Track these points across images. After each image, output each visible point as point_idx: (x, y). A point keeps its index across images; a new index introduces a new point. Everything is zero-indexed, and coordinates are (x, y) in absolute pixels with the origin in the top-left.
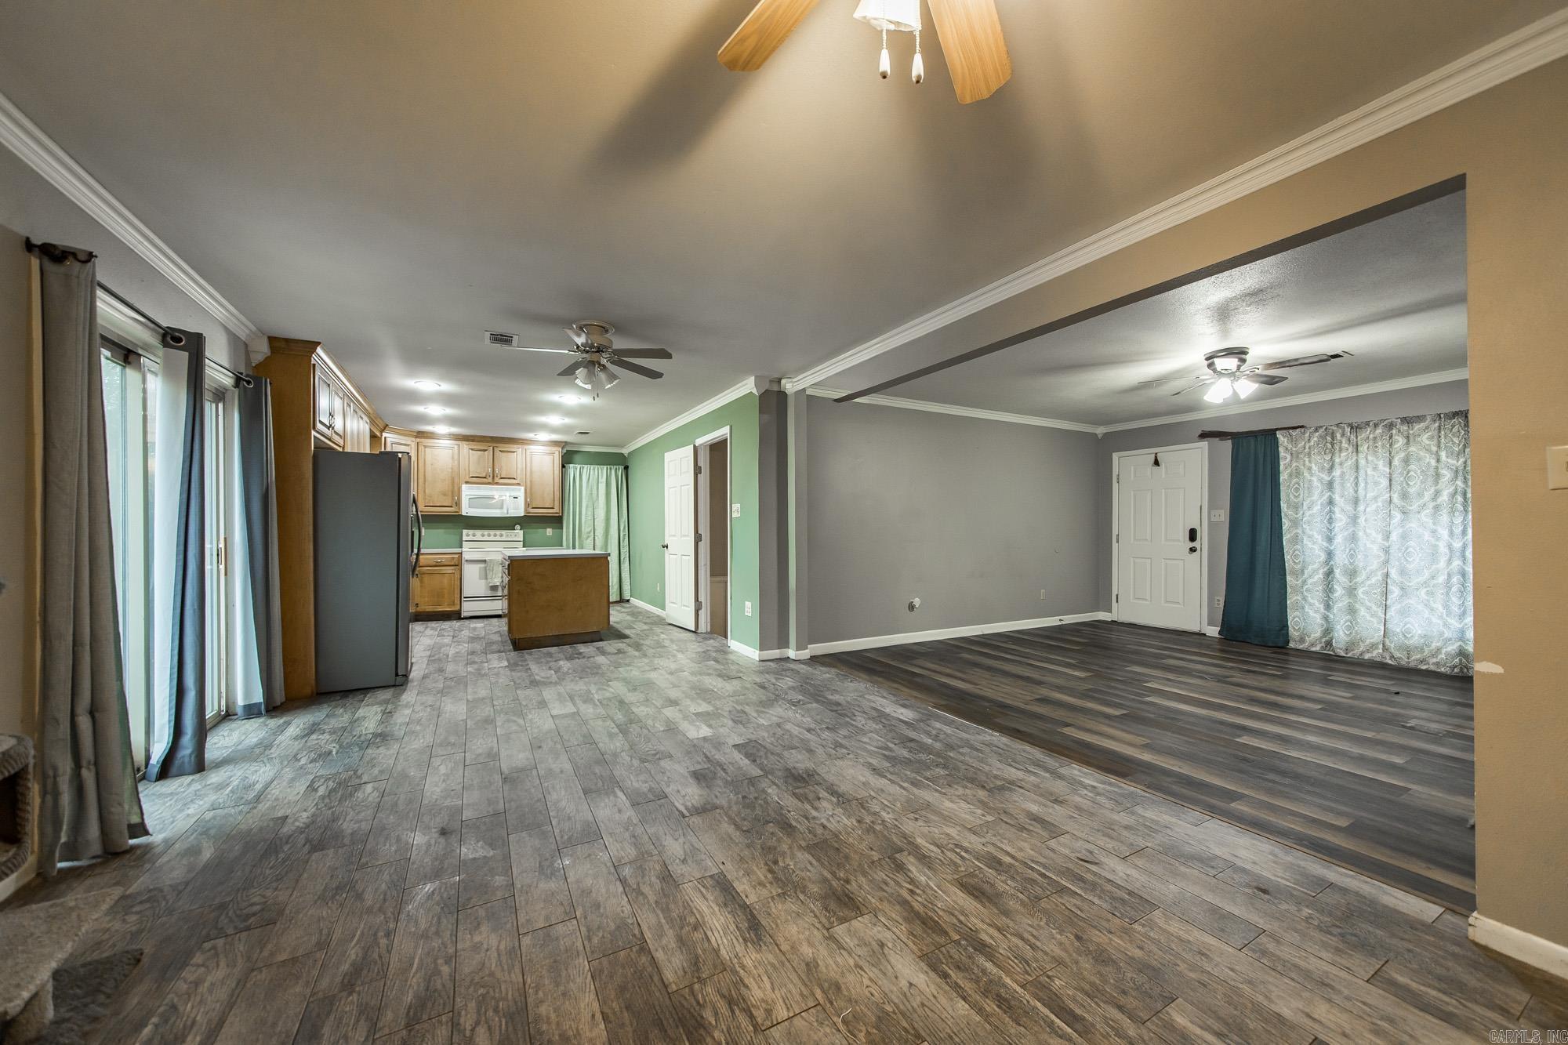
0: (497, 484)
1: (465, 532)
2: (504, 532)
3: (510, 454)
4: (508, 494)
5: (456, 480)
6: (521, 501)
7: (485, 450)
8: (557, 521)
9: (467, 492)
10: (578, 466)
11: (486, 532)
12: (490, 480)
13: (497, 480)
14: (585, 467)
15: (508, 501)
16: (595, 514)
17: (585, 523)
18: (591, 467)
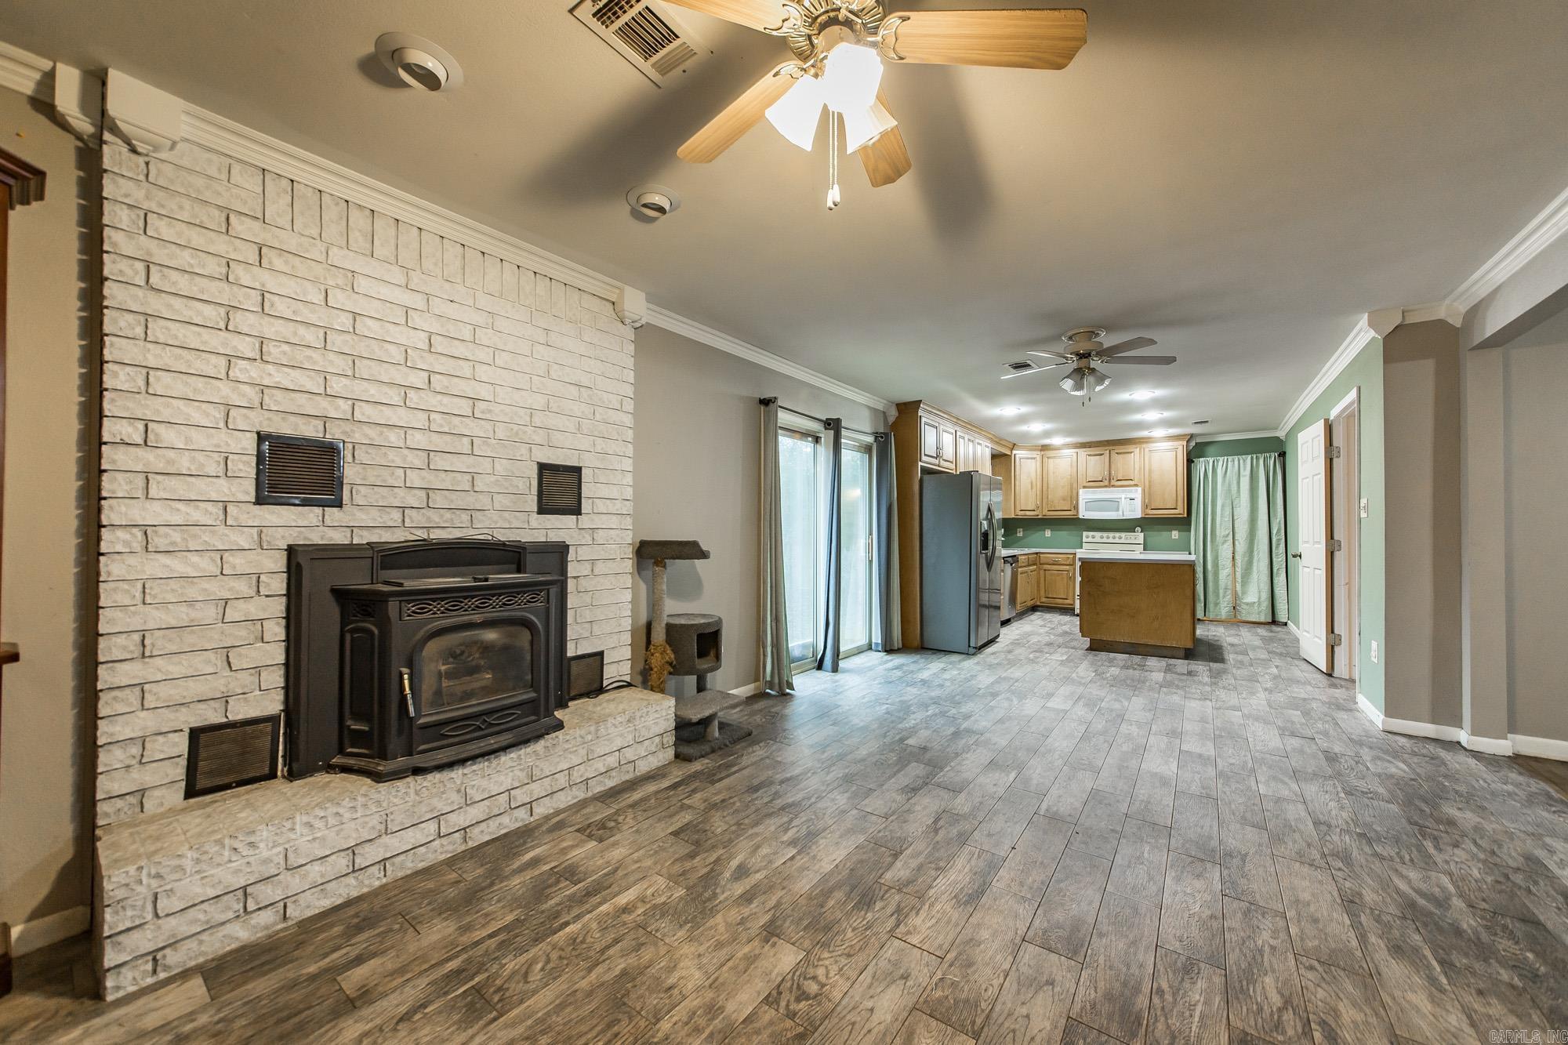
0: (1113, 486)
1: (1085, 534)
2: (1123, 535)
3: (1127, 455)
4: (1123, 496)
5: (1075, 485)
6: (1138, 503)
7: (1101, 455)
8: (1183, 523)
9: (1084, 496)
10: (1211, 460)
11: (1105, 534)
12: (1106, 483)
13: (1113, 483)
14: (1221, 459)
15: (1124, 504)
16: (1235, 513)
17: (1221, 524)
18: (1230, 458)
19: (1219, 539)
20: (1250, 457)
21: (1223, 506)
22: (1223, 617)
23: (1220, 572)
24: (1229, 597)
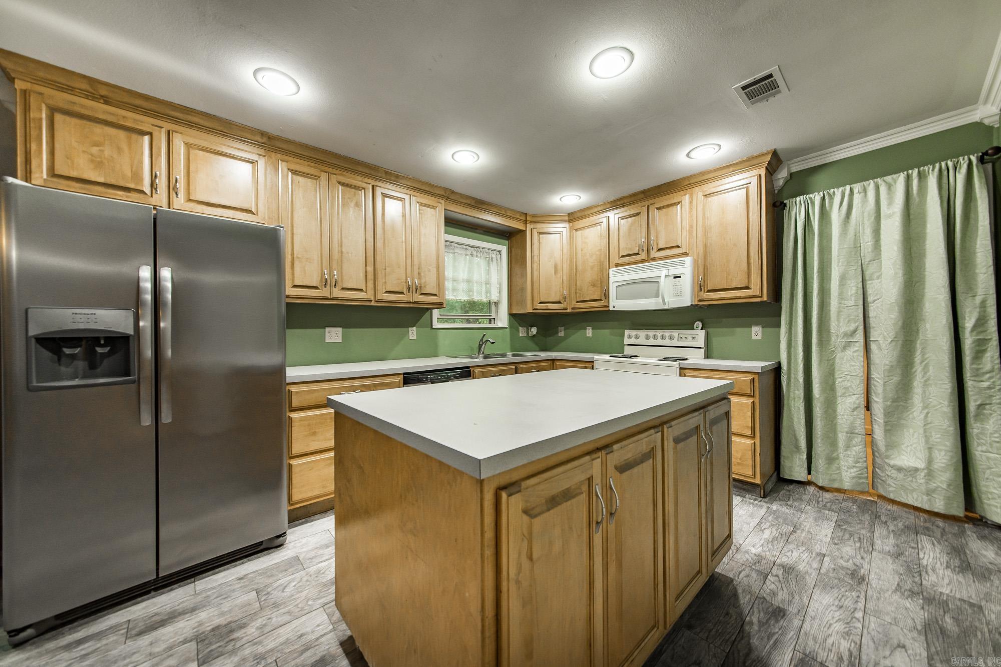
0: (653, 259)
1: (627, 332)
2: (675, 333)
3: (670, 208)
5: (606, 264)
6: (687, 282)
7: (638, 214)
9: (616, 277)
10: (820, 198)
11: (651, 333)
12: (643, 256)
13: (653, 254)
14: (838, 192)
15: (665, 285)
16: (870, 291)
17: (839, 312)
18: (857, 187)
19: (836, 340)
20: (902, 177)
21: (843, 279)
22: (847, 485)
23: (839, 400)
24: (858, 448)
